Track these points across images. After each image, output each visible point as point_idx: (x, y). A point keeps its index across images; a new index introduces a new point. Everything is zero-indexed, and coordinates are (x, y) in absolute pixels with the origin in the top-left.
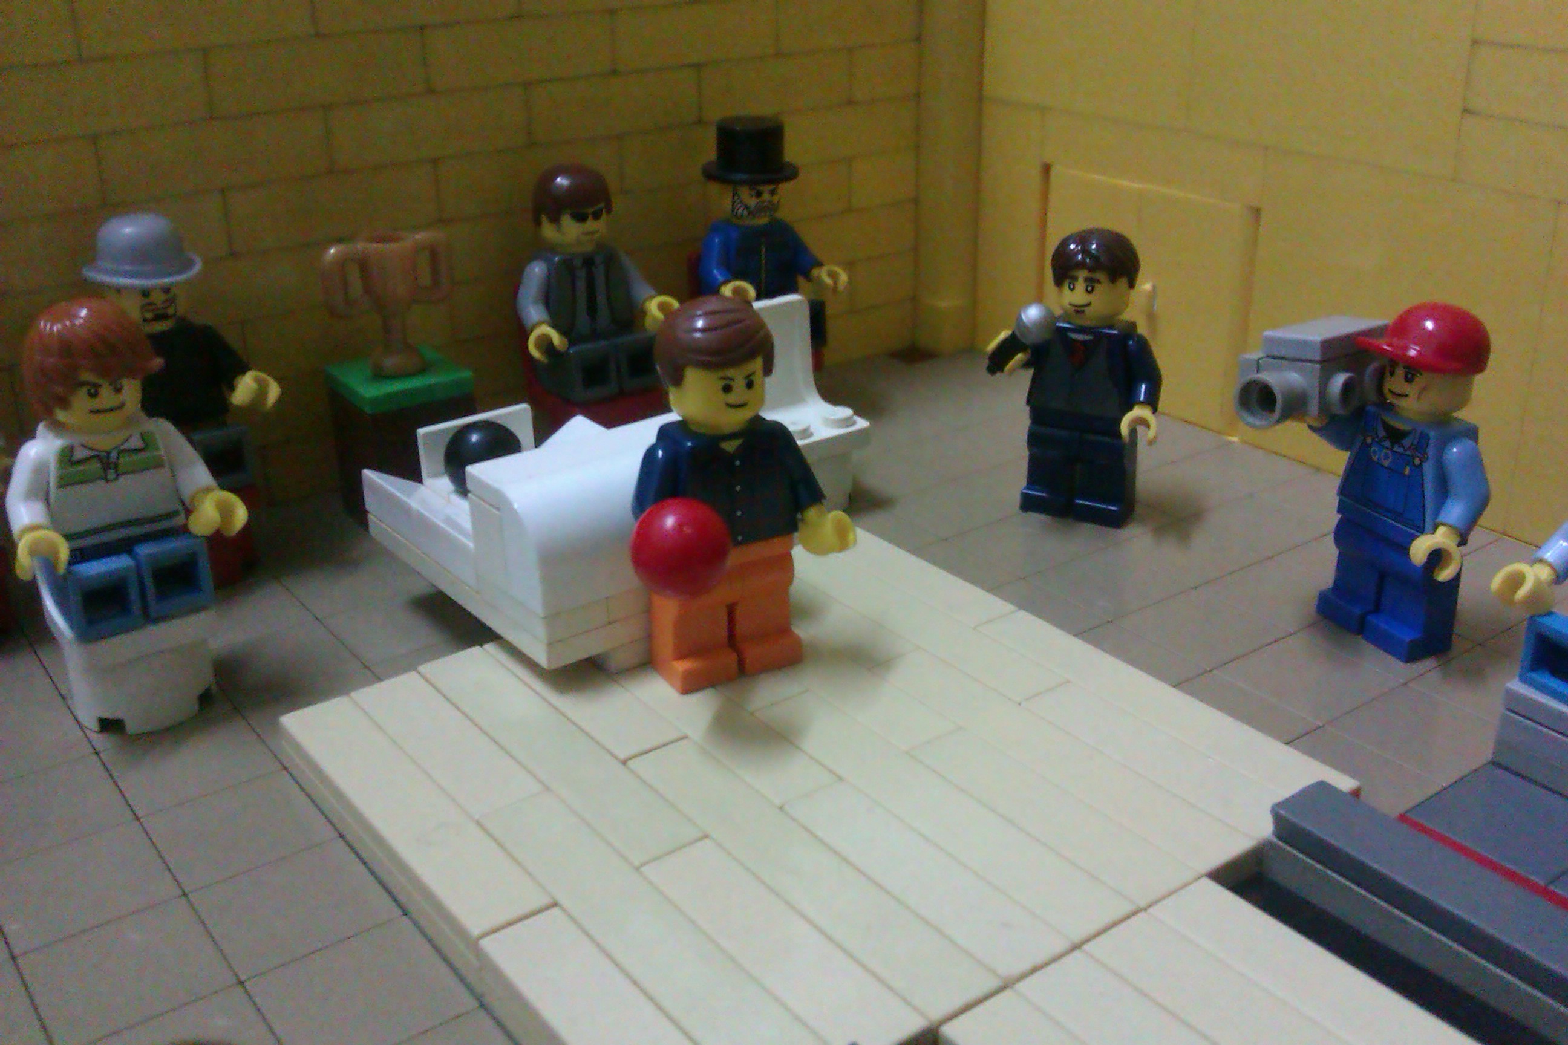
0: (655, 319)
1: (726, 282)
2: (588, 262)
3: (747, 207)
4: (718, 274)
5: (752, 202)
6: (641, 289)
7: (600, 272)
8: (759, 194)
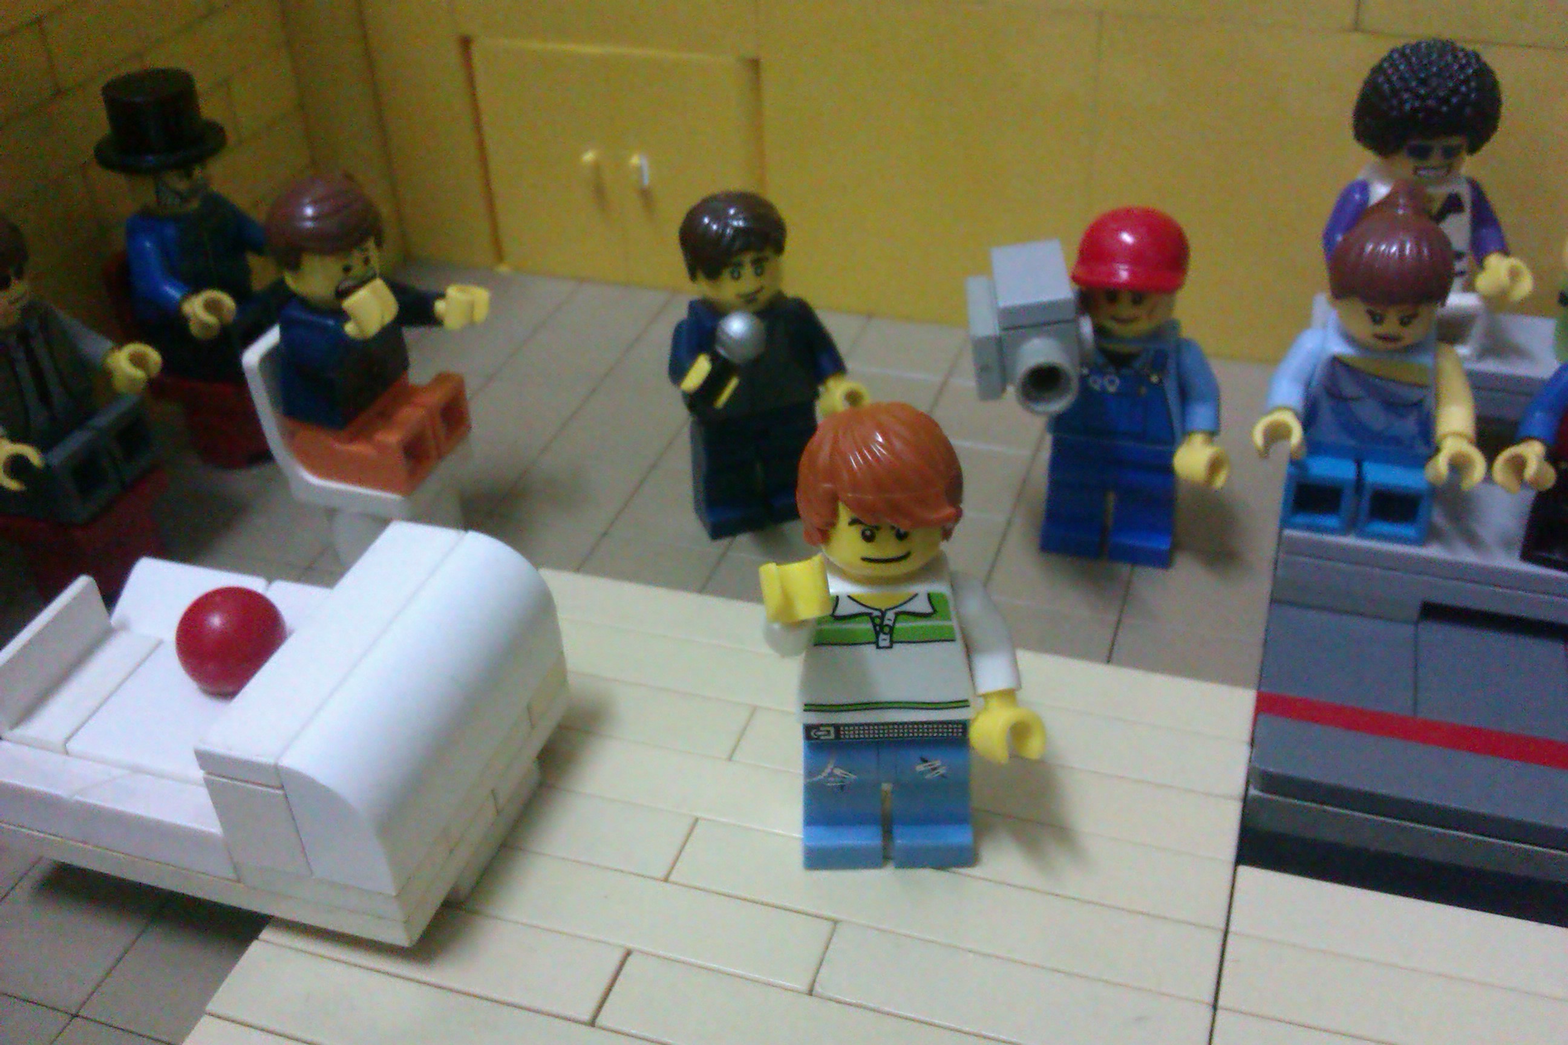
0: (132, 380)
1: (186, 297)
2: (24, 337)
3: (178, 194)
4: (174, 293)
5: (182, 185)
6: (94, 344)
7: (39, 346)
8: (189, 175)
